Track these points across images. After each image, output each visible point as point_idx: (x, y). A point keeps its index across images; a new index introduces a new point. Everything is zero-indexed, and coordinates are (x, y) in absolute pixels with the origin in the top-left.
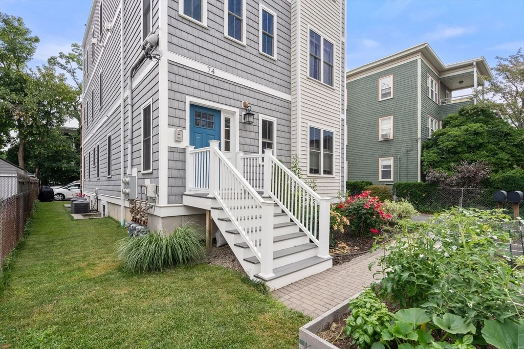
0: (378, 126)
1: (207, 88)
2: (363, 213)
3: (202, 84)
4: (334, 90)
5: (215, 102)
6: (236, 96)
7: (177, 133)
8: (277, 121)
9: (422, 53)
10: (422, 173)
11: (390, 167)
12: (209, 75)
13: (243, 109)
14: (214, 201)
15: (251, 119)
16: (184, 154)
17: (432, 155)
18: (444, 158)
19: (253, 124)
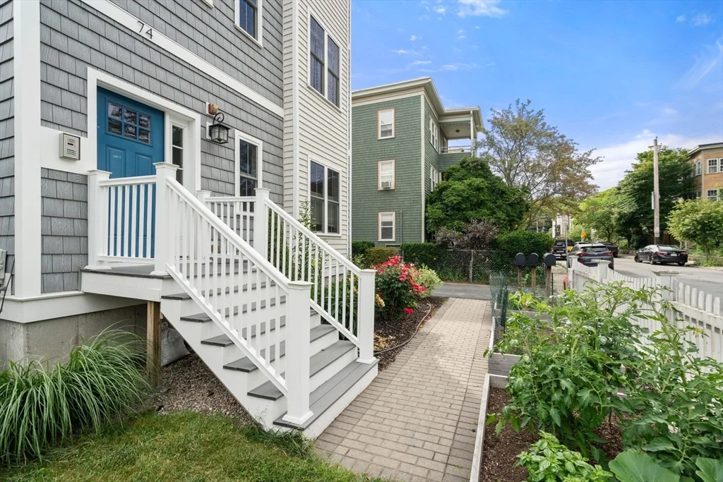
0: (377, 171)
1: (137, 62)
2: (397, 288)
3: (127, 52)
4: (340, 112)
5: (154, 93)
6: (195, 91)
7: (66, 142)
8: (263, 147)
9: (426, 89)
10: (426, 231)
11: (391, 223)
12: (141, 39)
13: (207, 116)
14: (168, 283)
15: (223, 136)
16: (83, 187)
17: (437, 211)
18: (447, 215)
19: (226, 145)
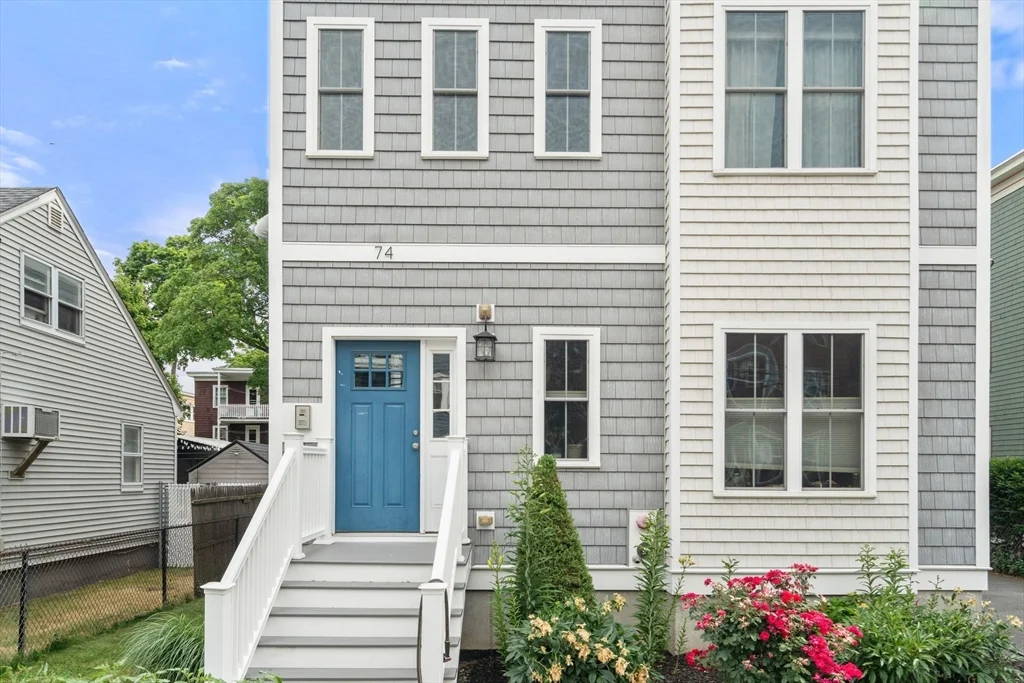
3: (364, 290)
6: (458, 297)
7: (299, 413)
8: (605, 336)
12: (380, 266)
13: (475, 324)
15: (483, 352)
